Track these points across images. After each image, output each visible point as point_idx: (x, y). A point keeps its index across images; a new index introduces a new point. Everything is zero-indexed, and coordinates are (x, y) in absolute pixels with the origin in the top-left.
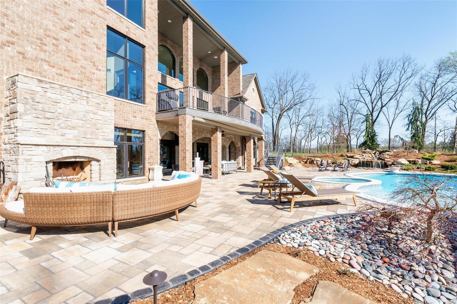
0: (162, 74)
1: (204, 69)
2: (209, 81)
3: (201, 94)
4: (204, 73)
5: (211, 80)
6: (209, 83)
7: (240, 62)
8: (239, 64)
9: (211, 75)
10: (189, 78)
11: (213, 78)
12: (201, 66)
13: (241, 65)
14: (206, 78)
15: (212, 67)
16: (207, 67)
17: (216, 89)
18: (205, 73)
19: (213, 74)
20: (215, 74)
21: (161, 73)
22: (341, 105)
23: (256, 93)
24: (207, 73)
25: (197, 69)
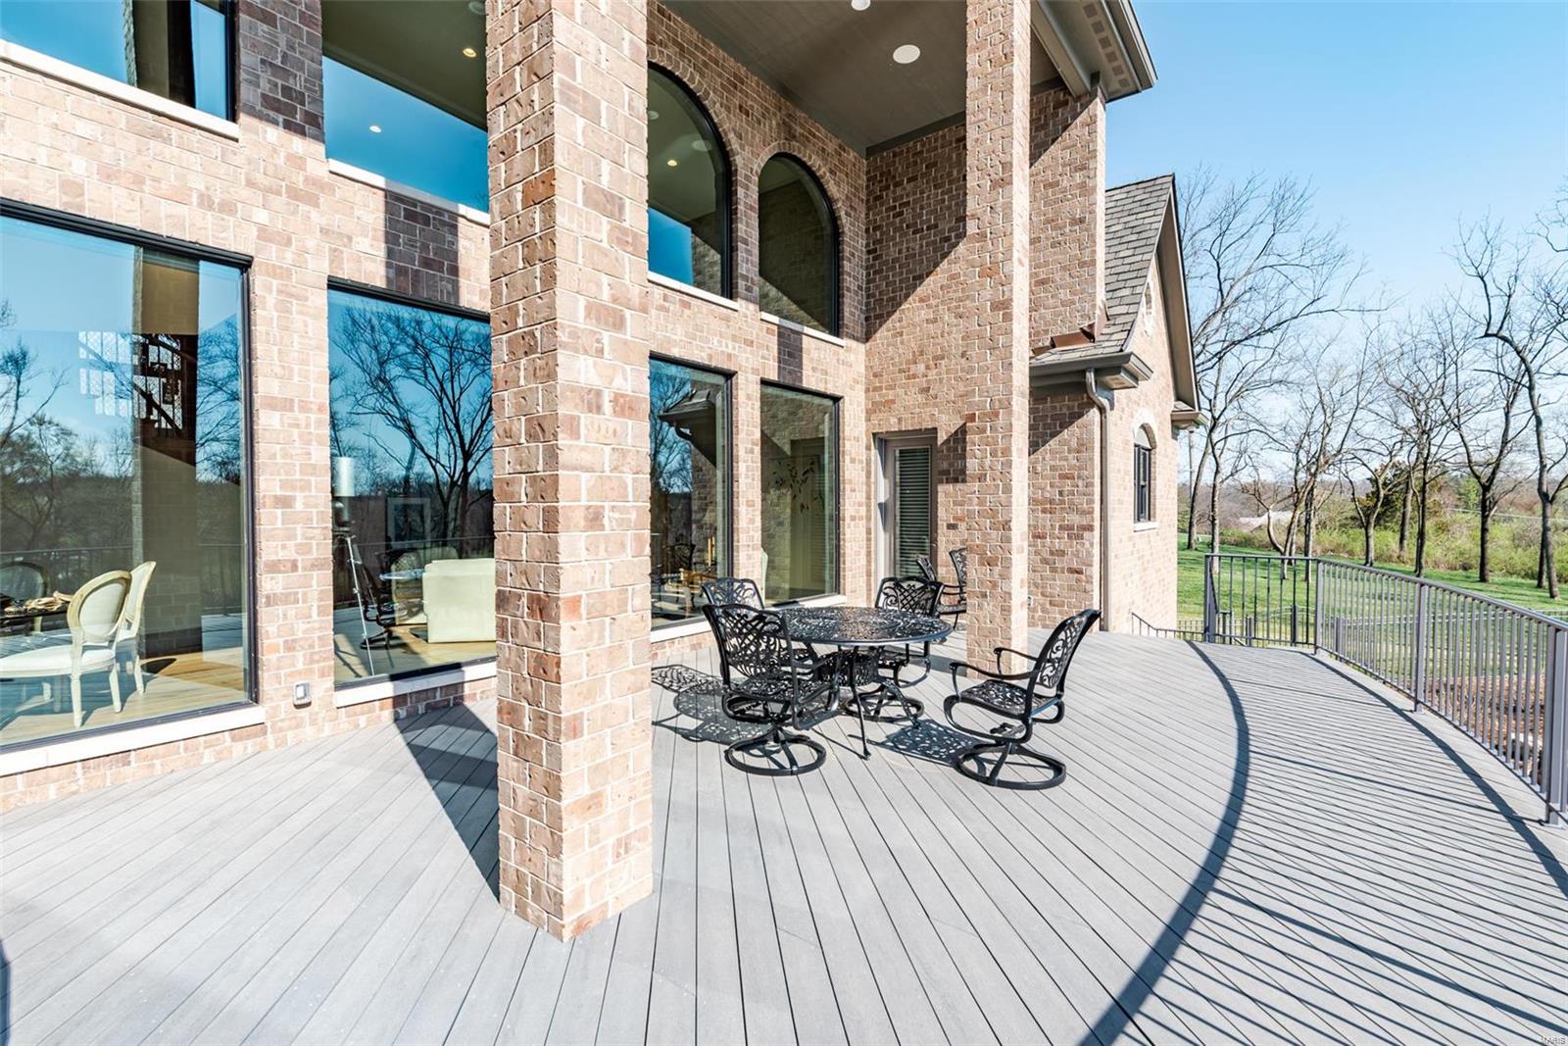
0: (392, 199)
1: (815, 162)
2: (847, 251)
3: (790, 350)
4: (816, 193)
5: (861, 243)
6: (847, 266)
7: (1095, 77)
8: (1086, 99)
9: (862, 209)
10: (569, 194)
11: (872, 228)
12: (791, 136)
13: (1098, 106)
14: (829, 230)
15: (871, 152)
16: (831, 147)
17: (896, 304)
18: (823, 191)
19: (874, 200)
20: (889, 198)
21: (379, 181)
22: (1487, 335)
23: (1157, 312)
24: (832, 189)
25: (765, 156)
